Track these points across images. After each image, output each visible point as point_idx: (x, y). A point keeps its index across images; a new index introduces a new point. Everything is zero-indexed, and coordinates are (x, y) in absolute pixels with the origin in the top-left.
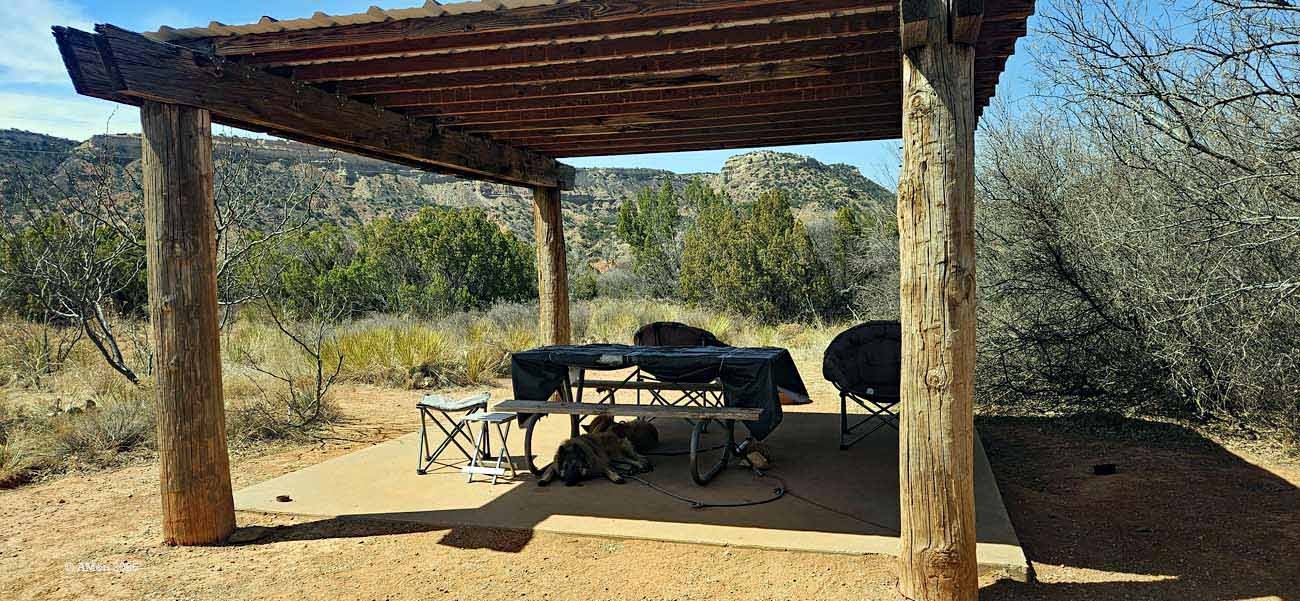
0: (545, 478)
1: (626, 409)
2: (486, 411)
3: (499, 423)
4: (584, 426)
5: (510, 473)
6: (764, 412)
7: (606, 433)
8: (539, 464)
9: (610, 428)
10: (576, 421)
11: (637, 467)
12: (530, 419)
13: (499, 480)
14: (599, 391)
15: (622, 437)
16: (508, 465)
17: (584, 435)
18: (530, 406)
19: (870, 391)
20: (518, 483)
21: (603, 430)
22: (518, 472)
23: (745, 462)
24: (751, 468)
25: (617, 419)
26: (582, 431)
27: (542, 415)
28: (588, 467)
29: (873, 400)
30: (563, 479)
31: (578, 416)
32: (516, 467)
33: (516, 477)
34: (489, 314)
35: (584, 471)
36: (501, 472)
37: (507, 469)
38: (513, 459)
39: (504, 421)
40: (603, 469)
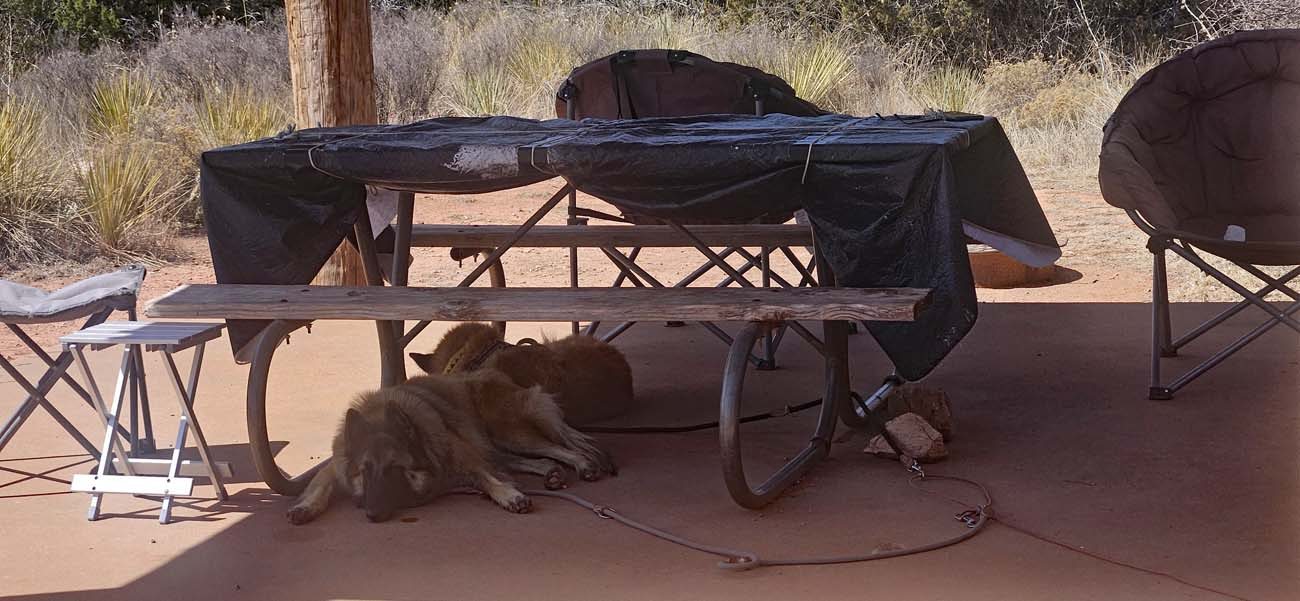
0: (309, 500)
1: (538, 302)
2: (133, 318)
3: (169, 351)
4: (415, 356)
5: (210, 491)
6: (928, 299)
7: (479, 375)
8: (293, 464)
9: (494, 357)
10: (393, 340)
11: (569, 467)
12: (261, 338)
13: (177, 512)
14: (457, 255)
15: (526, 385)
16: (203, 468)
17: (416, 380)
18: (261, 301)
19: (1236, 233)
20: (233, 518)
21: (471, 365)
22: (232, 489)
23: (880, 444)
24: (896, 456)
25: (515, 333)
26: (412, 370)
27: (296, 324)
28: (430, 470)
29: (1243, 257)
30: (360, 503)
31: (402, 324)
32: (227, 472)
33: (226, 502)
34: (155, 54)
35: (419, 481)
36: (182, 487)
37: (198, 481)
38: (214, 453)
39: (184, 344)
40: (475, 474)
